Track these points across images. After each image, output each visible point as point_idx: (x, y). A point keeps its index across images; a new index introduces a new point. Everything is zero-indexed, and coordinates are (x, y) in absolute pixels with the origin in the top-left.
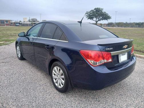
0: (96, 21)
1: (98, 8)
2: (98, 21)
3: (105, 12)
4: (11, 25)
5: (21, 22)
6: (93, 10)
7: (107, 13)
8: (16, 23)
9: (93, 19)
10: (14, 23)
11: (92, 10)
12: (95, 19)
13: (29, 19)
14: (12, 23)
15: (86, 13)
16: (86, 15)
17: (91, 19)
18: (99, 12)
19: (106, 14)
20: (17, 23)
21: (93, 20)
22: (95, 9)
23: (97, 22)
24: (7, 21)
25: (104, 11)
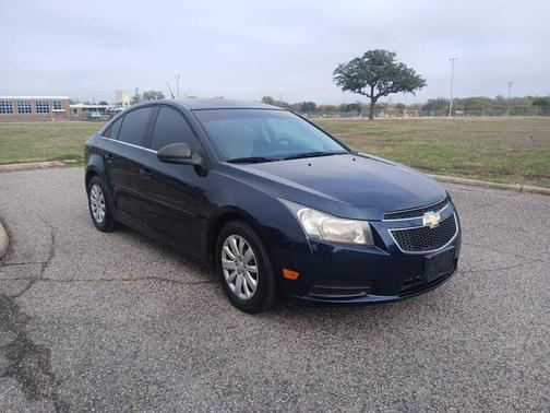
0: (372, 96)
1: (376, 52)
2: (380, 94)
3: (402, 65)
4: (72, 119)
5: (107, 107)
6: (361, 57)
7: (409, 67)
8: (91, 109)
9: (363, 90)
10: (84, 109)
11: (357, 59)
12: (367, 89)
13: (134, 95)
14: (75, 110)
15: (337, 71)
16: (338, 75)
17: (353, 90)
18: (381, 63)
19: (406, 69)
20: (95, 110)
21: (360, 92)
22: (368, 54)
23: (374, 99)
24: (57, 104)
25: (397, 61)
